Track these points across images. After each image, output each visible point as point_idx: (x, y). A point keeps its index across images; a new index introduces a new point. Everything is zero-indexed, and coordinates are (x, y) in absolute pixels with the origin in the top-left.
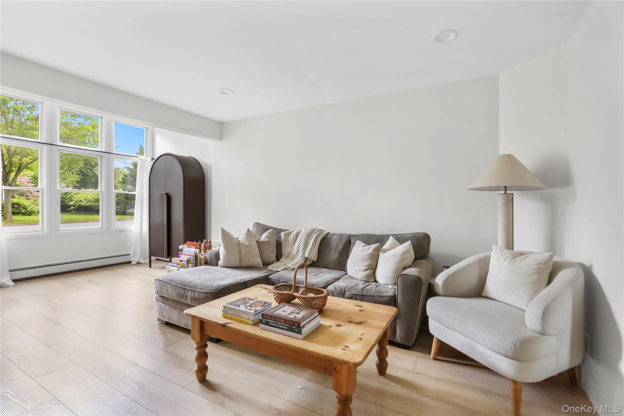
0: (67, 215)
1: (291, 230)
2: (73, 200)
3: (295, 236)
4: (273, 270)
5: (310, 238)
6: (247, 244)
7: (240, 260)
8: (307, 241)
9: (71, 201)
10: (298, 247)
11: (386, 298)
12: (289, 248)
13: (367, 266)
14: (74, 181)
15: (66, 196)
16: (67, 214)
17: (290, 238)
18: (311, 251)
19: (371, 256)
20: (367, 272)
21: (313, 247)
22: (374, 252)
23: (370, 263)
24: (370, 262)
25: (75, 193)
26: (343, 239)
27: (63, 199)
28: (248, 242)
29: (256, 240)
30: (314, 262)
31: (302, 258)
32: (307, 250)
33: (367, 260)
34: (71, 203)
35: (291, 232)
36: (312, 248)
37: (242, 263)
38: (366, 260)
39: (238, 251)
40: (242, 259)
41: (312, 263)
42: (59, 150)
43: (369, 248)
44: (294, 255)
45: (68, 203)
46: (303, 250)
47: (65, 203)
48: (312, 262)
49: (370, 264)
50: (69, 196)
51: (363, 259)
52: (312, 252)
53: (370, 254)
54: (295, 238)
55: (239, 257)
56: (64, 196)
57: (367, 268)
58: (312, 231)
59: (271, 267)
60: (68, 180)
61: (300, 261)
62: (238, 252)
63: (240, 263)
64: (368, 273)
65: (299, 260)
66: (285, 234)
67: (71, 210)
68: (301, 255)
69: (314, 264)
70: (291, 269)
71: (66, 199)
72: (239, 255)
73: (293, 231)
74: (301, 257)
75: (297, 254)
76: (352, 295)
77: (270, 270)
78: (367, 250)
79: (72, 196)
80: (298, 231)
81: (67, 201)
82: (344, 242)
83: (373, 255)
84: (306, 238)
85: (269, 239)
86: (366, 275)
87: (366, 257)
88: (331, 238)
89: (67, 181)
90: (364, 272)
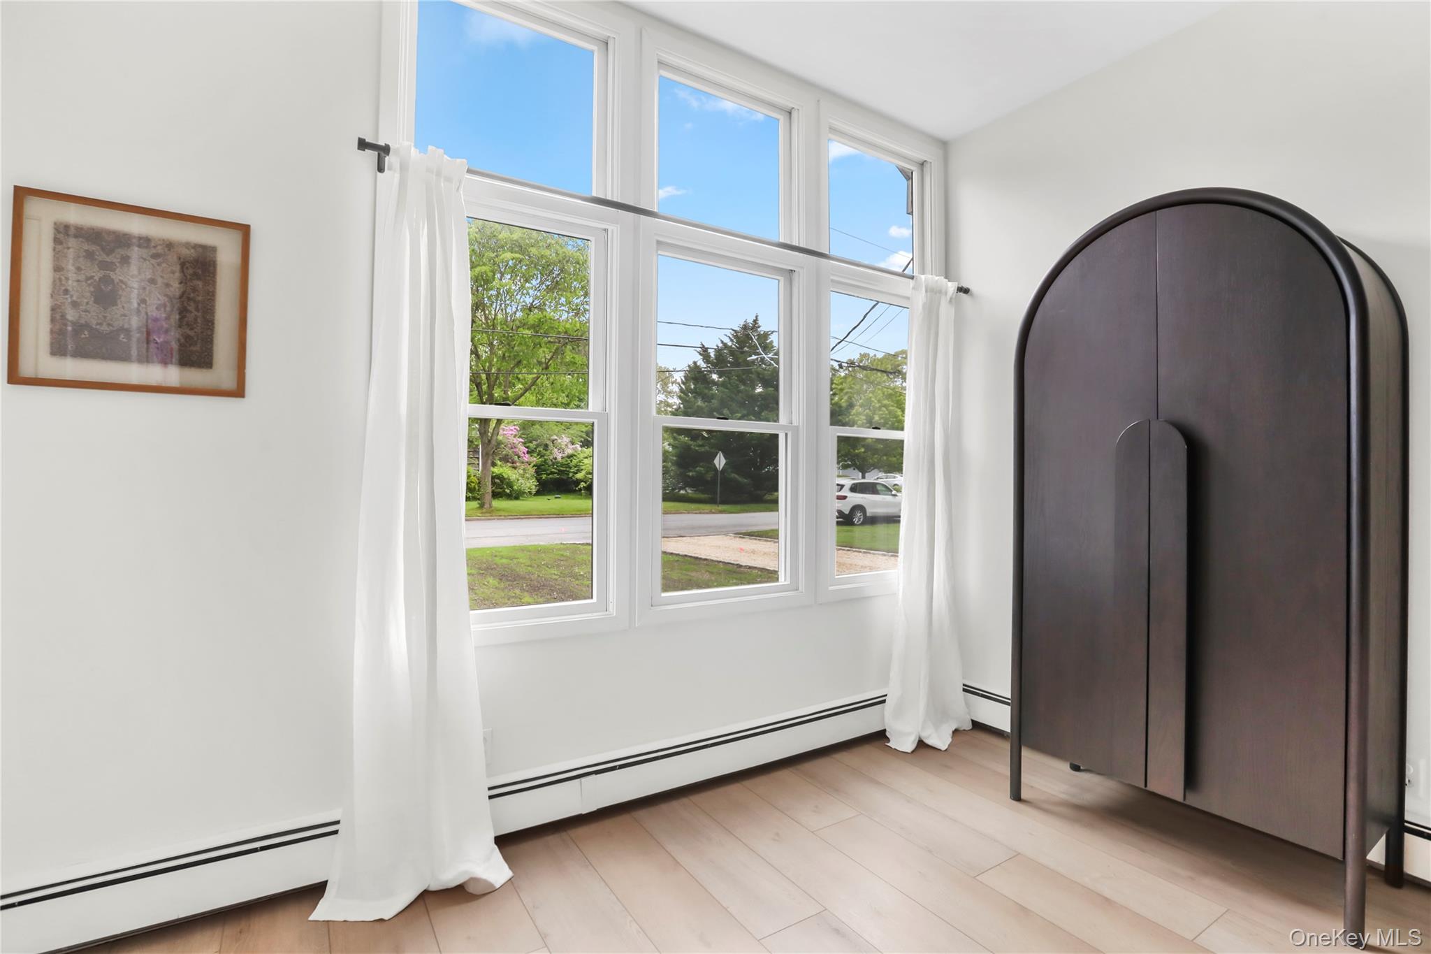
0: (573, 499)
2: (582, 470)
9: (579, 471)
14: (582, 432)
15: (571, 461)
16: (572, 497)
25: (586, 455)
27: (566, 467)
34: (579, 476)
45: (573, 476)
47: (568, 474)
50: (575, 462)
56: (567, 461)
60: (574, 429)
67: (580, 490)
71: (571, 468)
79: (580, 462)
81: (572, 471)
89: (572, 432)
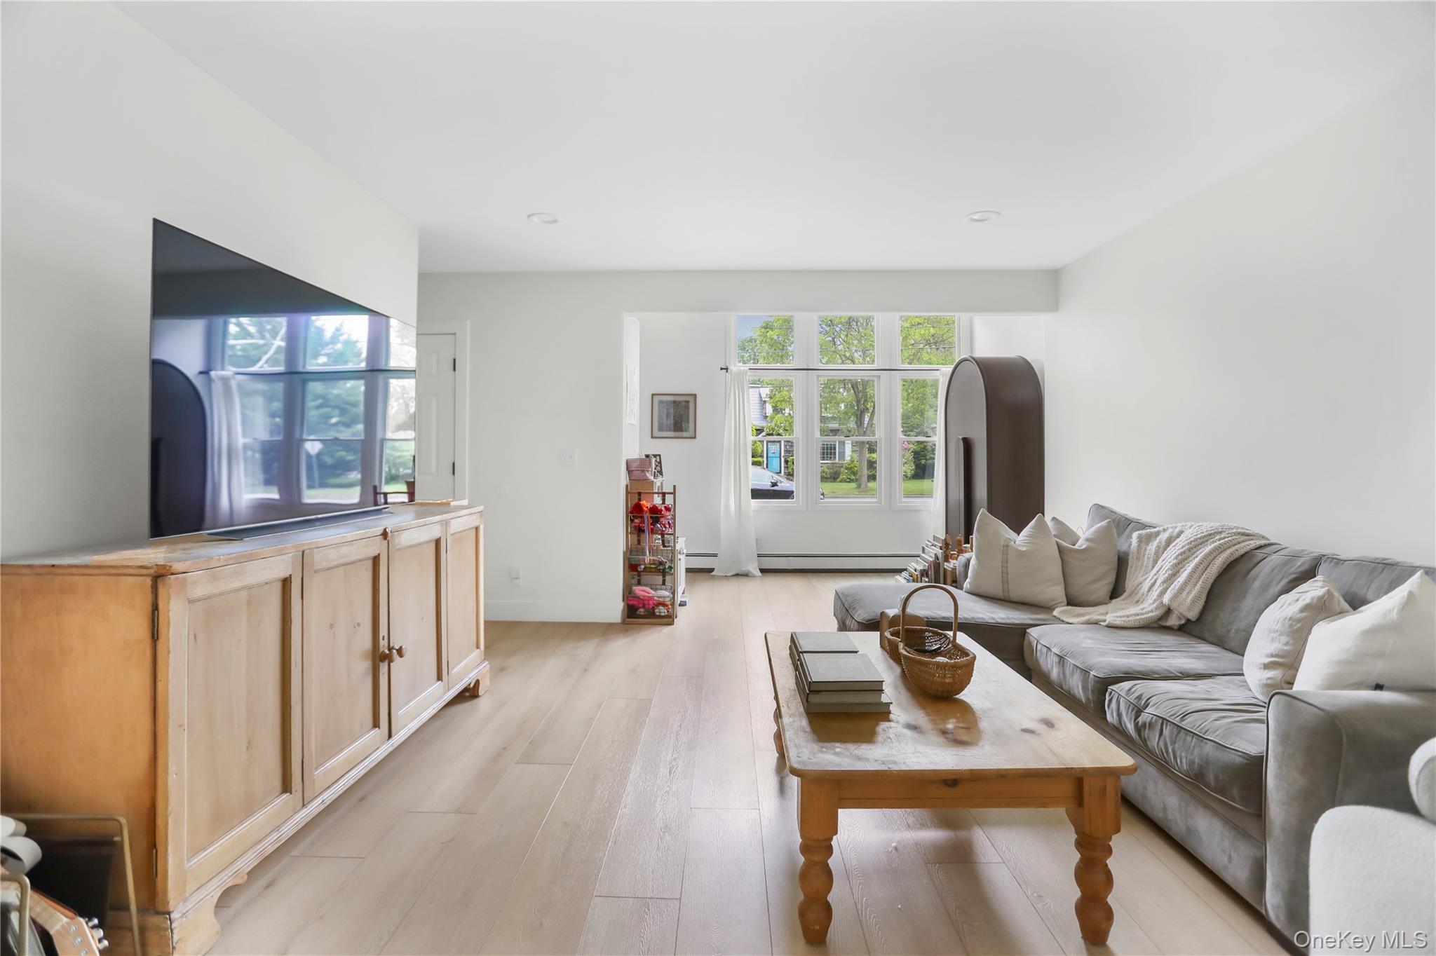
1: (1161, 529)
3: (1163, 543)
4: (1061, 619)
5: (1195, 553)
6: (1024, 549)
7: (1003, 583)
8: (1185, 559)
10: (1156, 575)
11: (1233, 756)
12: (1140, 575)
13: (1272, 656)
17: (1148, 548)
18: (1181, 589)
19: (1291, 626)
20: (1271, 674)
21: (1193, 580)
22: (1304, 614)
23: (1285, 648)
24: (1287, 644)
26: (1293, 567)
28: (1026, 546)
29: (1059, 546)
30: (1188, 621)
31: (1155, 605)
32: (1172, 587)
33: (1279, 635)
35: (1158, 533)
36: (1186, 583)
37: (1008, 592)
38: (1275, 635)
39: (1002, 562)
40: (1008, 581)
41: (1183, 625)
42: (818, 376)
43: (1297, 600)
44: (1143, 594)
46: (1164, 582)
48: (1183, 622)
49: (1284, 651)
51: (1270, 631)
52: (1184, 594)
53: (1290, 618)
54: (1161, 549)
55: (1002, 577)
57: (1271, 662)
58: (1210, 535)
59: (1061, 612)
61: (1148, 613)
62: (1000, 564)
63: (1003, 591)
64: (1268, 679)
65: (1147, 608)
66: (1140, 537)
68: (1155, 597)
69: (1188, 629)
70: (1107, 626)
72: (1002, 573)
73: (1164, 530)
74: (1155, 600)
75: (1149, 591)
76: (1155, 717)
77: (1055, 616)
78: (1290, 604)
80: (1177, 531)
82: (1294, 576)
83: (1299, 625)
84: (1184, 552)
85: (1092, 545)
86: (1264, 682)
87: (1278, 627)
88: (1259, 559)
90: (1262, 671)
